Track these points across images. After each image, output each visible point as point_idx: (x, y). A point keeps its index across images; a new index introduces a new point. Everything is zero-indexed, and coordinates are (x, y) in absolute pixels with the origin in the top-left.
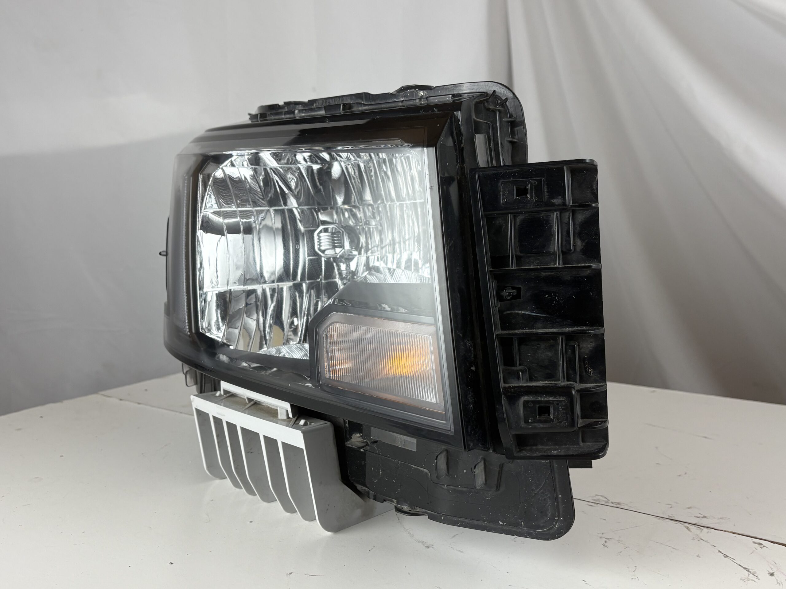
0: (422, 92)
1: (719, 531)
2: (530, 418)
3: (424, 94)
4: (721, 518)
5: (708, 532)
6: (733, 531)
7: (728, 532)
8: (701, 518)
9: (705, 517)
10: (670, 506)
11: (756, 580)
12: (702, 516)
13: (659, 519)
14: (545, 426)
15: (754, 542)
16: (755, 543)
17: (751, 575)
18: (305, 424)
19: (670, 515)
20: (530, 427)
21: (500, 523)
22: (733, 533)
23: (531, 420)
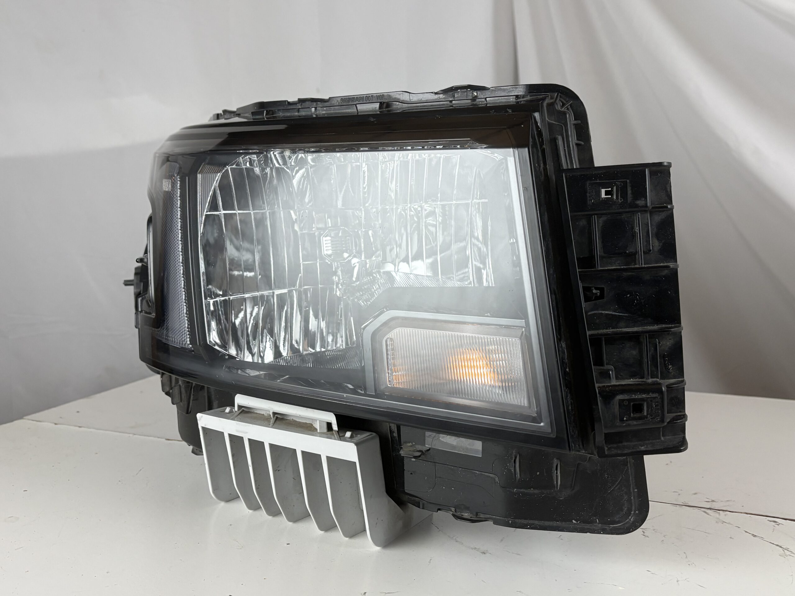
0: (476, 92)
1: (734, 513)
2: (625, 416)
3: (477, 94)
4: (728, 501)
5: (725, 515)
6: (746, 512)
7: (742, 513)
8: (711, 502)
9: (713, 501)
10: (677, 494)
11: (792, 555)
12: (710, 500)
13: (676, 506)
14: (638, 423)
15: (768, 520)
16: (771, 521)
17: (786, 551)
18: (352, 437)
19: (684, 502)
20: (625, 424)
21: (574, 521)
22: (747, 513)
23: (626, 418)
